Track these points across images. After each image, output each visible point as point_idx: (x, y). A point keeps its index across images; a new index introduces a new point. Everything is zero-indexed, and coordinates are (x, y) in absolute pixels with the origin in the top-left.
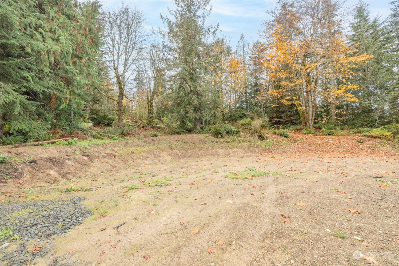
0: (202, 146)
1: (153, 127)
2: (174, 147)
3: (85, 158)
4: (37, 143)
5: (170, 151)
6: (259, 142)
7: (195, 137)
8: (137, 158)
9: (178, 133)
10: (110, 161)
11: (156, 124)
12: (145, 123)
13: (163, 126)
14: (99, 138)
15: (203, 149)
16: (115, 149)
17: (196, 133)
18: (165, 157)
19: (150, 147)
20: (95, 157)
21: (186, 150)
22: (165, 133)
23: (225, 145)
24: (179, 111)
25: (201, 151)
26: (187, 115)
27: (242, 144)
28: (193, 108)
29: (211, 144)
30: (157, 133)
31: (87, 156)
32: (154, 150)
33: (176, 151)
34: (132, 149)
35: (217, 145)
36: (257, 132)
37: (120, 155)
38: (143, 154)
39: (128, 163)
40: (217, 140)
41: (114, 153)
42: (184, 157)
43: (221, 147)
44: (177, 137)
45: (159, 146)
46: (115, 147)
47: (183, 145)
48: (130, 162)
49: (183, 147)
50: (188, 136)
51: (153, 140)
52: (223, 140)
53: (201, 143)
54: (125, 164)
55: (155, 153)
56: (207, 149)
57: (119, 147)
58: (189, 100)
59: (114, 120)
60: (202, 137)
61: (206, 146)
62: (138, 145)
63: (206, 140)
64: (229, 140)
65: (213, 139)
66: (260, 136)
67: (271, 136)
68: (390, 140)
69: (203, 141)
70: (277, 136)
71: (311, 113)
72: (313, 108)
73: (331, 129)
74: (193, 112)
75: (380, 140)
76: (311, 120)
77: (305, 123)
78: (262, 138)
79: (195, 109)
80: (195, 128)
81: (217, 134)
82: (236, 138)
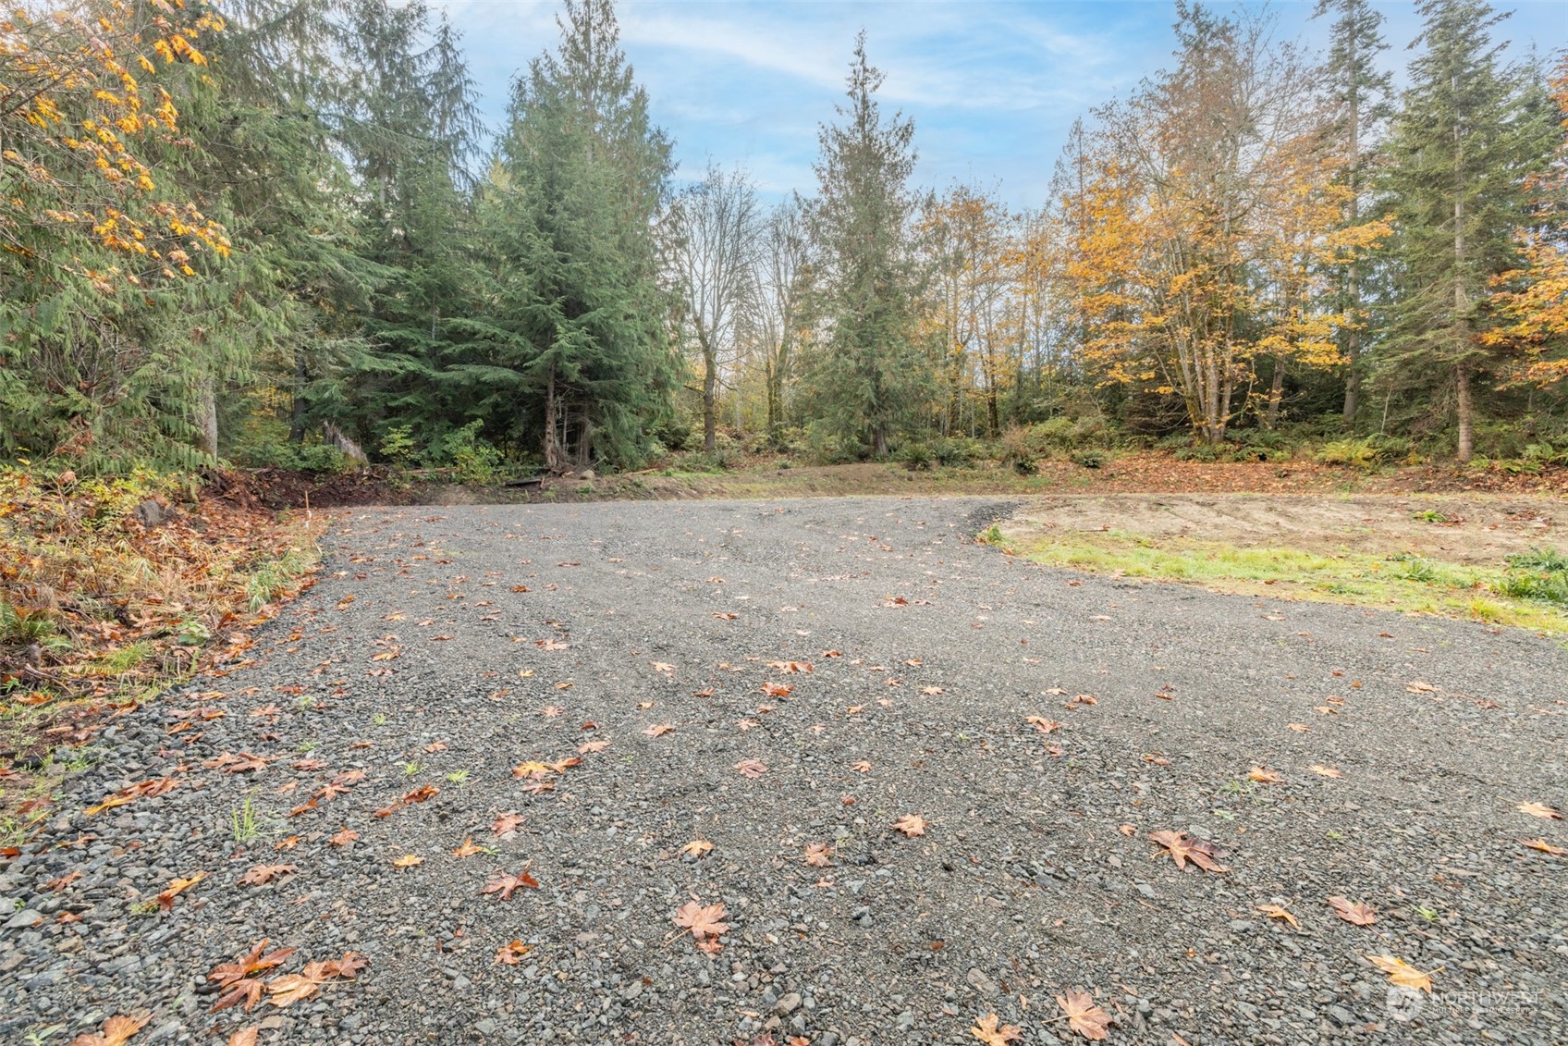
0: (875, 485)
1: (782, 450)
3: (694, 492)
5: (810, 492)
7: (867, 467)
9: (835, 462)
11: (790, 442)
12: (763, 441)
13: (802, 447)
17: (875, 460)
19: (775, 485)
22: (805, 462)
23: (929, 483)
24: (837, 413)
26: (852, 422)
27: (970, 483)
28: (864, 407)
29: (896, 482)
30: (789, 462)
32: (781, 491)
34: (747, 486)
35: (907, 484)
36: (1015, 456)
40: (913, 474)
41: (724, 490)
43: (917, 489)
44: (828, 469)
45: (791, 484)
47: (837, 483)
49: (835, 488)
50: (853, 467)
51: (780, 474)
52: (925, 474)
53: (875, 479)
55: (783, 494)
56: (884, 492)
58: (857, 388)
60: (881, 468)
61: (885, 485)
62: (753, 481)
63: (888, 473)
64: (940, 475)
65: (905, 472)
66: (1021, 465)
67: (1055, 464)
68: (1361, 469)
69: (880, 477)
70: (1071, 466)
71: (1214, 400)
72: (1221, 385)
73: (1268, 445)
74: (867, 415)
75: (1337, 471)
76: (1215, 421)
77: (1199, 428)
78: (1024, 469)
79: (871, 406)
80: (875, 450)
81: (917, 462)
82: (960, 469)
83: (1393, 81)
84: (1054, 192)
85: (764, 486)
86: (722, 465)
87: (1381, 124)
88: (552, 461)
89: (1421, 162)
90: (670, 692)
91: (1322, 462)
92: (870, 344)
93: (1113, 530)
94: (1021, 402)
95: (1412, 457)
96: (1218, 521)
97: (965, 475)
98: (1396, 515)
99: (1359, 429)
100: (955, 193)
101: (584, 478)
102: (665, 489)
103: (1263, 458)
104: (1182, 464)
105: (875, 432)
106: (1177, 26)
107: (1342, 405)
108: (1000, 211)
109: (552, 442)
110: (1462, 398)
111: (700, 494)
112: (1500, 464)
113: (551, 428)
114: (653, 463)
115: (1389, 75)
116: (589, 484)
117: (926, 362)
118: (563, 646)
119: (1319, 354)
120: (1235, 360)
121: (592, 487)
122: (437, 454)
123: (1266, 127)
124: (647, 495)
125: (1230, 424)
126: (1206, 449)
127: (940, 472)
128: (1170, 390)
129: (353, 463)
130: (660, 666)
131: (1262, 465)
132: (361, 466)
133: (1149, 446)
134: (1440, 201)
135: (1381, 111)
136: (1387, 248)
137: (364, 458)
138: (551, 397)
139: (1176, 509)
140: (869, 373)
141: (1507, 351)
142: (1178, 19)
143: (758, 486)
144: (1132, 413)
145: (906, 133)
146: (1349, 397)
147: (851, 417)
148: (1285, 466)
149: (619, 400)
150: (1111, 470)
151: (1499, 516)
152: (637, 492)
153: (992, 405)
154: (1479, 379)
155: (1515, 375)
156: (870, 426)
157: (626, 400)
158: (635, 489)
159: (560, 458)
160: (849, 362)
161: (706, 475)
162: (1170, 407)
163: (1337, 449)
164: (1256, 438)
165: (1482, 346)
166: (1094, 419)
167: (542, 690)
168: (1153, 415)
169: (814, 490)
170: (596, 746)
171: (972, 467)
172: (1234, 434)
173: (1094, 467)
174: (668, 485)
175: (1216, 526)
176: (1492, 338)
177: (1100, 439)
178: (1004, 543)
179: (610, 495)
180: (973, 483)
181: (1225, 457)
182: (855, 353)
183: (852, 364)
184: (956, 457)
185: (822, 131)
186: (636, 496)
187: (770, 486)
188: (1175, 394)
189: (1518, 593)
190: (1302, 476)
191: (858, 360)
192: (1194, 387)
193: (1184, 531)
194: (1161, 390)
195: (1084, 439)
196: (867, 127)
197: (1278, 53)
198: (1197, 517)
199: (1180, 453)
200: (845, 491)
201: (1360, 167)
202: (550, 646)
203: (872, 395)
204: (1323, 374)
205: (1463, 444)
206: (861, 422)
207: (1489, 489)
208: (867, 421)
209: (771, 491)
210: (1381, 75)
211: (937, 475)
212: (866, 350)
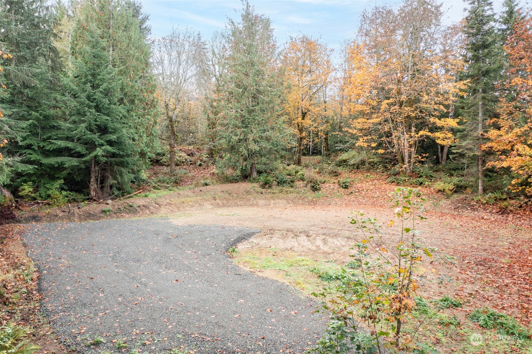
0: (244, 197)
2: (217, 198)
3: (157, 205)
4: (129, 195)
5: (213, 201)
6: (309, 193)
8: (186, 206)
10: (170, 208)
12: (204, 158)
14: (158, 189)
15: (245, 200)
16: (172, 199)
17: (250, 180)
18: (208, 206)
19: (197, 198)
20: (162, 205)
21: (228, 200)
23: (270, 195)
25: (242, 202)
27: (289, 195)
29: (255, 195)
31: (158, 204)
32: (199, 201)
33: (218, 201)
34: (183, 200)
35: (260, 196)
36: (311, 182)
37: (175, 204)
38: (191, 203)
39: (180, 209)
40: (264, 190)
41: (172, 203)
42: (224, 206)
43: (264, 198)
44: (225, 187)
45: (205, 197)
46: (171, 198)
47: (227, 196)
48: (181, 208)
51: (201, 190)
52: (269, 190)
53: (245, 193)
54: (178, 210)
55: (200, 203)
56: (249, 200)
57: (174, 198)
61: (249, 197)
62: (187, 196)
63: (252, 190)
65: (260, 189)
66: (313, 187)
67: (328, 186)
69: (248, 192)
70: (336, 187)
71: (407, 154)
74: (245, 160)
76: (408, 164)
81: (266, 184)
82: (286, 188)
88: (93, 193)
90: (120, 304)
93: (272, 247)
95: (468, 190)
97: (287, 191)
101: (107, 204)
102: (144, 206)
103: (421, 184)
104: (387, 185)
109: (93, 185)
110: (480, 168)
113: (92, 180)
116: (109, 207)
118: (103, 295)
121: (111, 209)
122: (43, 195)
124: (135, 211)
127: (276, 189)
129: (7, 200)
130: (119, 299)
132: (11, 201)
137: (12, 197)
138: (93, 166)
143: (190, 200)
147: (237, 162)
149: (123, 167)
150: (352, 190)
152: (132, 210)
157: (126, 167)
158: (130, 208)
159: (97, 193)
167: (100, 303)
170: (108, 312)
171: (291, 187)
172: (418, 170)
173: (345, 188)
174: (145, 204)
179: (118, 212)
180: (291, 196)
184: (285, 182)
186: (131, 212)
187: (194, 199)
202: (101, 295)
205: (480, 188)
208: (245, 163)
211: (275, 191)
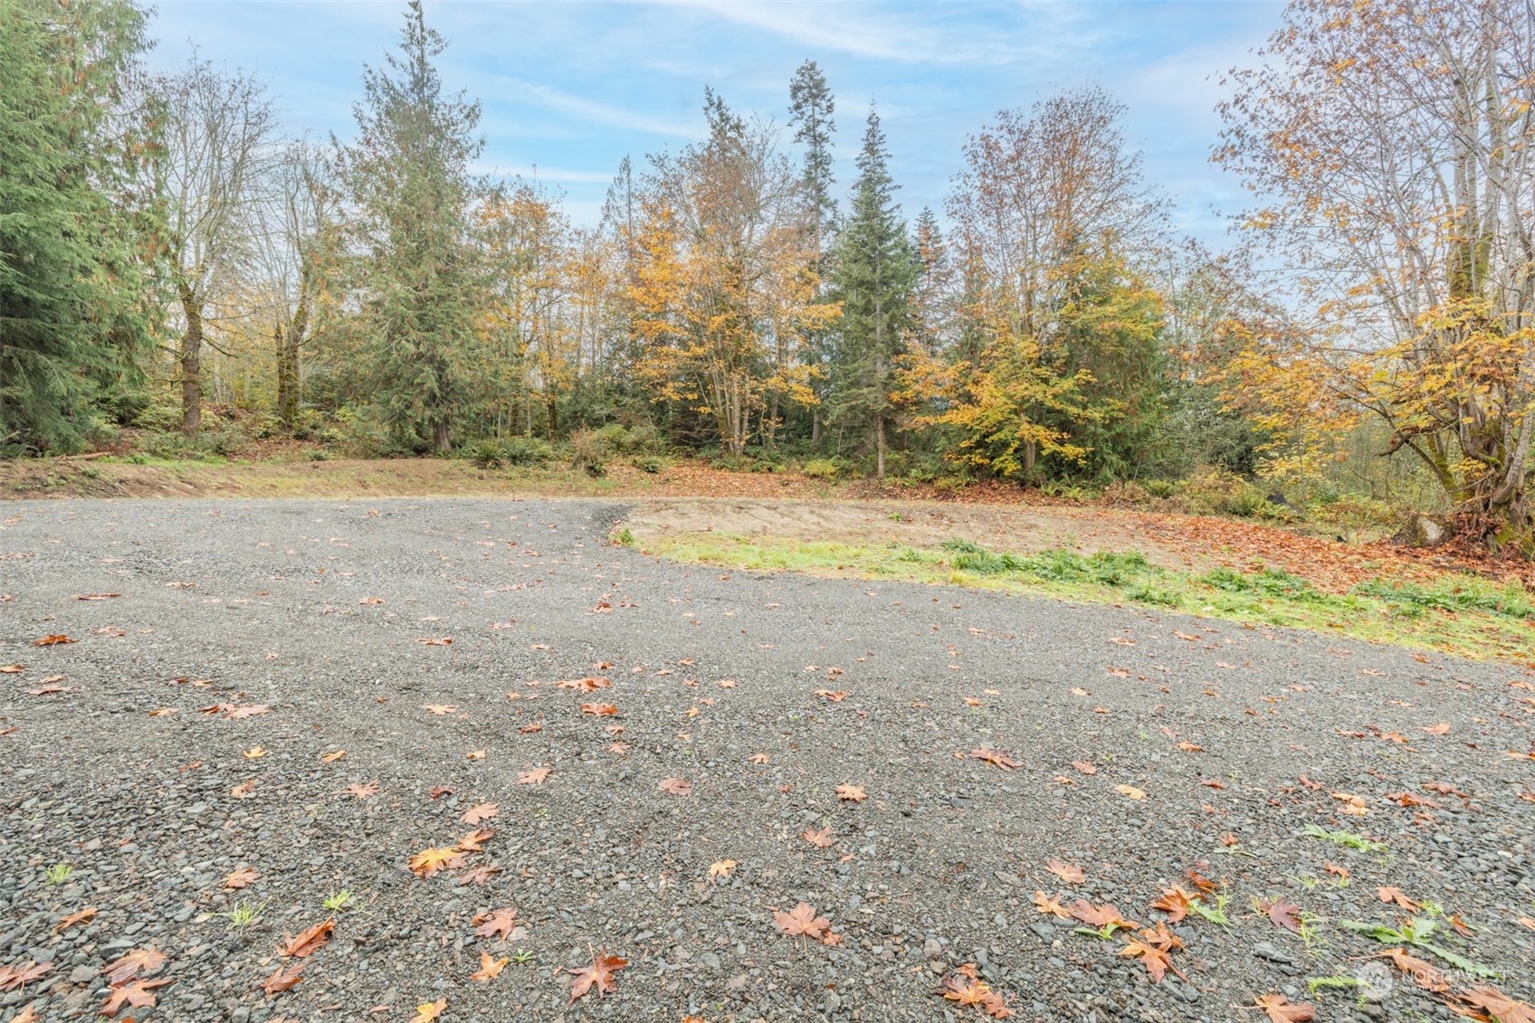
0: (441, 483)
1: (302, 437)
2: (370, 482)
5: (360, 489)
6: (586, 480)
7: (428, 463)
9: (385, 456)
11: (314, 427)
12: (270, 423)
13: (340, 436)
15: (444, 491)
17: (436, 455)
19: (312, 480)
22: (346, 453)
23: (502, 483)
24: (389, 401)
26: (409, 412)
27: (544, 484)
28: (425, 397)
29: (466, 480)
30: (323, 453)
32: (321, 486)
35: (478, 483)
36: (585, 459)
40: (484, 472)
43: (489, 488)
44: (380, 463)
45: (333, 479)
47: (395, 480)
49: (394, 485)
50: (413, 462)
51: (315, 467)
52: (497, 473)
53: (440, 477)
55: (325, 491)
56: (453, 491)
58: (416, 375)
59: (145, 407)
60: (446, 465)
61: (452, 484)
62: (278, 475)
63: (455, 471)
64: (513, 474)
65: (475, 470)
66: (591, 468)
67: (618, 468)
68: (829, 481)
69: (447, 475)
70: (634, 470)
71: (736, 422)
72: (742, 409)
73: (772, 460)
74: (427, 404)
75: (816, 481)
76: (738, 438)
77: (727, 444)
78: (594, 472)
79: (433, 397)
80: (435, 446)
81: (486, 460)
82: (533, 470)
83: (839, 207)
84: (607, 217)
85: (296, 482)
86: (220, 451)
87: (831, 234)
89: (856, 271)
90: (491, 735)
91: (807, 475)
92: (431, 329)
93: (715, 530)
94: (579, 408)
95: (855, 474)
96: (782, 521)
97: (538, 476)
98: (879, 516)
99: (824, 451)
100: (520, 192)
102: (140, 482)
103: (770, 470)
104: (718, 473)
105: (436, 425)
106: (706, 109)
107: (811, 433)
108: (564, 222)
110: (880, 435)
111: (199, 489)
112: (899, 481)
114: (100, 443)
115: (836, 202)
117: (496, 358)
118: (259, 709)
119: (804, 396)
120: (753, 392)
123: (769, 213)
124: (109, 490)
125: (749, 442)
126: (733, 461)
127: (512, 471)
128: (708, 410)
130: (436, 709)
131: (771, 476)
133: (689, 456)
134: (869, 301)
135: (832, 225)
136: (838, 326)
139: (753, 512)
140: (431, 360)
141: (901, 407)
142: (707, 104)
143: (288, 481)
144: (674, 427)
145: (472, 114)
146: (816, 428)
147: (408, 407)
148: (785, 477)
150: (667, 475)
151: (928, 517)
152: (91, 485)
153: (552, 407)
154: (888, 424)
155: (906, 423)
156: (431, 420)
157: (61, 352)
158: (86, 480)
160: (407, 345)
161: (202, 464)
162: (706, 424)
163: (816, 465)
164: (764, 454)
165: (891, 402)
166: (645, 430)
168: (691, 429)
169: (365, 487)
171: (545, 467)
172: (752, 450)
173: (653, 472)
174: (143, 477)
175: (783, 526)
176: (896, 396)
177: (650, 447)
178: (636, 544)
179: (38, 488)
180: (547, 484)
181: (746, 468)
182: (414, 335)
183: (411, 348)
184: (528, 457)
185: (369, 77)
186: (88, 491)
187: (304, 481)
188: (711, 414)
189: (963, 566)
190: (796, 485)
191: (417, 345)
192: (724, 411)
193: (765, 530)
194: (702, 409)
195: (637, 446)
196: (427, 92)
197: (778, 161)
198: (769, 519)
199: (716, 463)
200: (406, 489)
201: (822, 262)
203: (435, 385)
204: (802, 408)
205: (881, 467)
206: (421, 412)
207: (895, 497)
208: (428, 413)
209: (306, 487)
210: (832, 200)
211: (510, 474)
212: (426, 334)
